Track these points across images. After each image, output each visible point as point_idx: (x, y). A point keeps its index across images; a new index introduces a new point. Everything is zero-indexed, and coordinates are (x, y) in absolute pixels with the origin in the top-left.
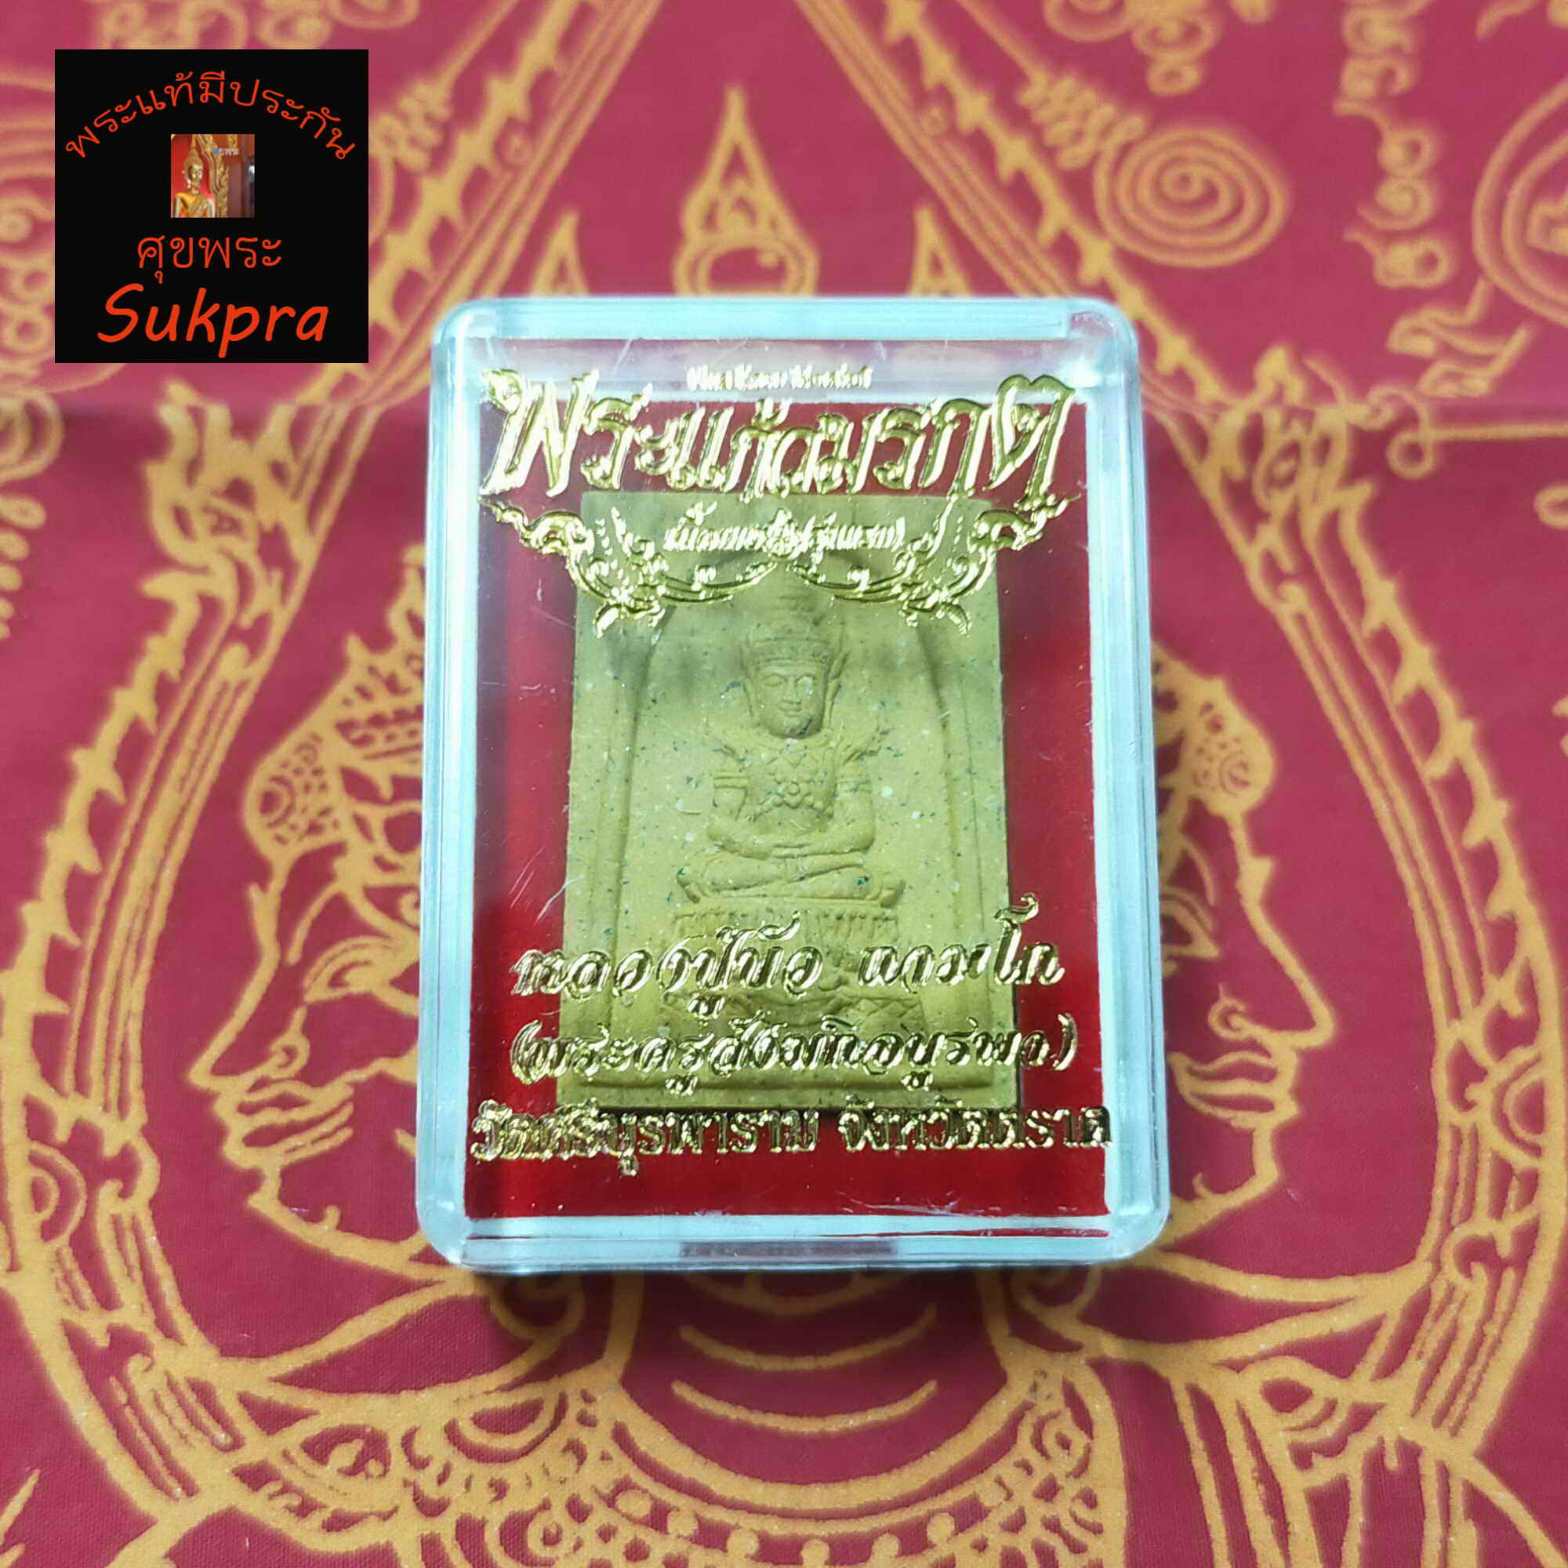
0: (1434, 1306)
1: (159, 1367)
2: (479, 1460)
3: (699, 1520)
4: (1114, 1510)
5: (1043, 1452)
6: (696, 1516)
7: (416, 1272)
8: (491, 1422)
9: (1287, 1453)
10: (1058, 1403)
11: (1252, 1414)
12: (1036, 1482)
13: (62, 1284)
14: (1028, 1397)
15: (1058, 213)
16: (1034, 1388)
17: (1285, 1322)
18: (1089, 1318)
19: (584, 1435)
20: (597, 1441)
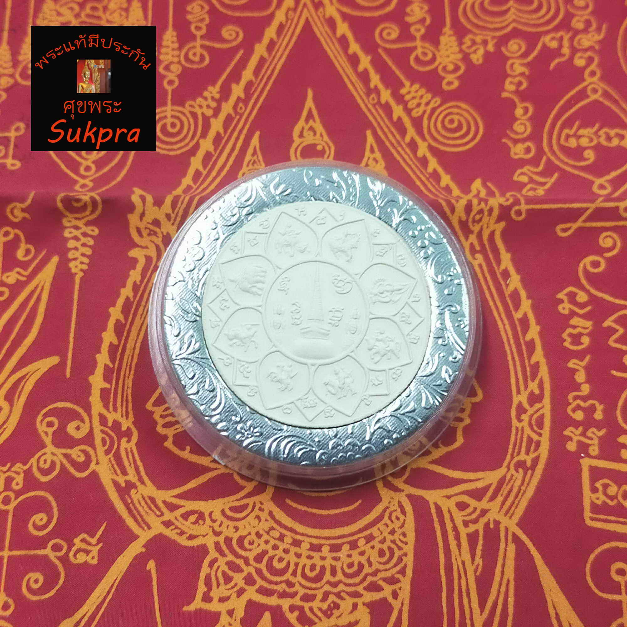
0: (507, 481)
1: (140, 492)
2: (231, 520)
3: (294, 539)
4: (411, 537)
5: (392, 521)
6: (292, 537)
7: (212, 465)
8: (234, 509)
9: (462, 523)
10: (396, 507)
11: (452, 511)
12: (389, 530)
13: (111, 468)
14: (388, 505)
15: (411, 132)
16: (390, 502)
17: (463, 485)
18: (406, 482)
19: (260, 514)
20: (264, 515)
